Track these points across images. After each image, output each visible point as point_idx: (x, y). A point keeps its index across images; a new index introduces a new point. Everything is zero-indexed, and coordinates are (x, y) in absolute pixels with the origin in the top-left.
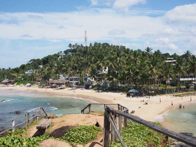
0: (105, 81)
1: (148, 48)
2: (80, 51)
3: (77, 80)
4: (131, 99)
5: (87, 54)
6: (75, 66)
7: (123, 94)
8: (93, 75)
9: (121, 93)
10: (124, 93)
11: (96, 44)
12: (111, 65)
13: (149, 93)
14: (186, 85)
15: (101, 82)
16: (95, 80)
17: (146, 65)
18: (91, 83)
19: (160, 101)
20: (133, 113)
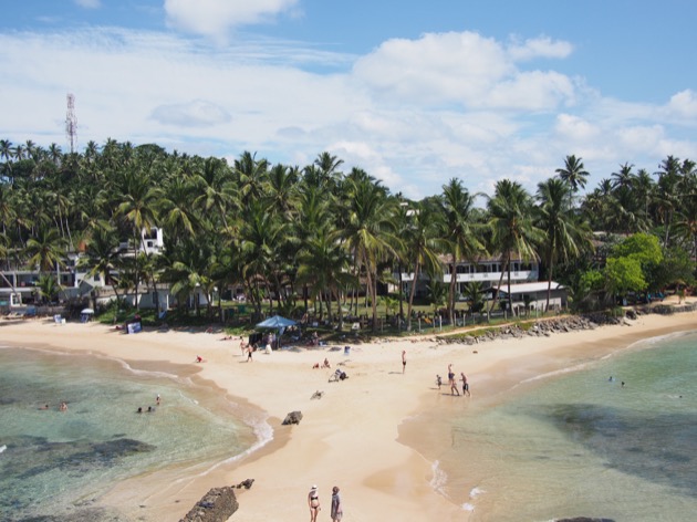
0: (150, 286)
1: (326, 157)
2: (47, 170)
3: (28, 285)
4: (268, 357)
5: (78, 182)
6: (23, 227)
7: (233, 337)
8: (98, 262)
9: (223, 335)
10: (236, 334)
11: (112, 144)
12: (179, 219)
13: (339, 330)
14: (471, 300)
15: (136, 289)
16: (107, 283)
17: (325, 216)
18: (93, 294)
19: (404, 363)
20: (296, 422)
